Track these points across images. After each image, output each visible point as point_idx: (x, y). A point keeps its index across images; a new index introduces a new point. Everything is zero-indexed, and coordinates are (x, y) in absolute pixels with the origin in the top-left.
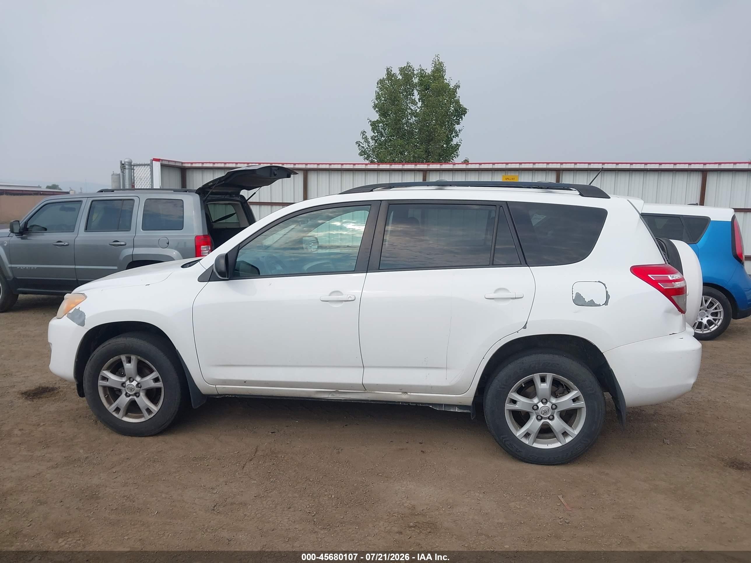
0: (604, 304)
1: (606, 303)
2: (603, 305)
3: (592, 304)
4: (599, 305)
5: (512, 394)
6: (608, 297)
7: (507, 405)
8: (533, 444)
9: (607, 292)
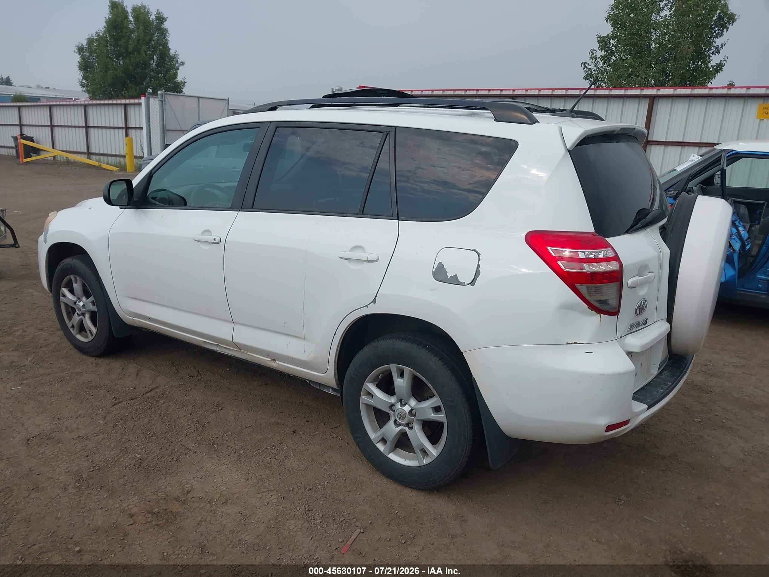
0: (470, 283)
1: (473, 283)
2: (468, 284)
3: (455, 281)
4: (463, 284)
5: (367, 384)
6: (477, 273)
7: (363, 397)
8: (389, 454)
9: (478, 266)
